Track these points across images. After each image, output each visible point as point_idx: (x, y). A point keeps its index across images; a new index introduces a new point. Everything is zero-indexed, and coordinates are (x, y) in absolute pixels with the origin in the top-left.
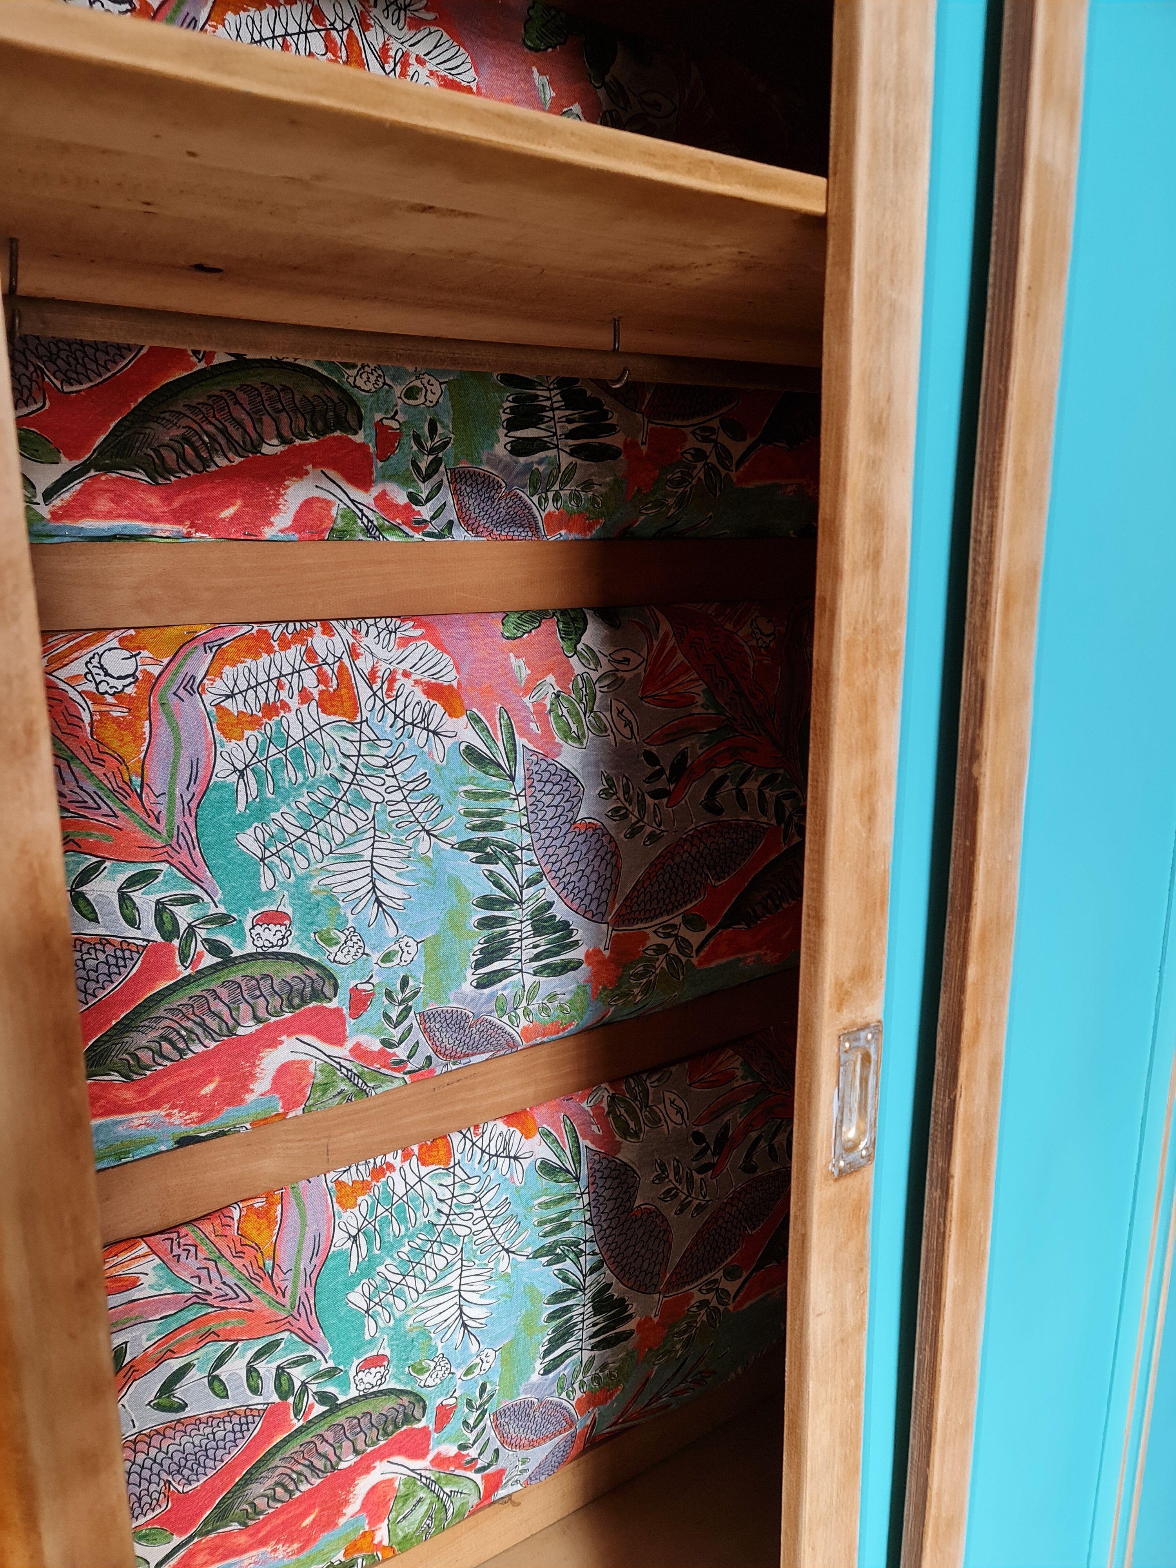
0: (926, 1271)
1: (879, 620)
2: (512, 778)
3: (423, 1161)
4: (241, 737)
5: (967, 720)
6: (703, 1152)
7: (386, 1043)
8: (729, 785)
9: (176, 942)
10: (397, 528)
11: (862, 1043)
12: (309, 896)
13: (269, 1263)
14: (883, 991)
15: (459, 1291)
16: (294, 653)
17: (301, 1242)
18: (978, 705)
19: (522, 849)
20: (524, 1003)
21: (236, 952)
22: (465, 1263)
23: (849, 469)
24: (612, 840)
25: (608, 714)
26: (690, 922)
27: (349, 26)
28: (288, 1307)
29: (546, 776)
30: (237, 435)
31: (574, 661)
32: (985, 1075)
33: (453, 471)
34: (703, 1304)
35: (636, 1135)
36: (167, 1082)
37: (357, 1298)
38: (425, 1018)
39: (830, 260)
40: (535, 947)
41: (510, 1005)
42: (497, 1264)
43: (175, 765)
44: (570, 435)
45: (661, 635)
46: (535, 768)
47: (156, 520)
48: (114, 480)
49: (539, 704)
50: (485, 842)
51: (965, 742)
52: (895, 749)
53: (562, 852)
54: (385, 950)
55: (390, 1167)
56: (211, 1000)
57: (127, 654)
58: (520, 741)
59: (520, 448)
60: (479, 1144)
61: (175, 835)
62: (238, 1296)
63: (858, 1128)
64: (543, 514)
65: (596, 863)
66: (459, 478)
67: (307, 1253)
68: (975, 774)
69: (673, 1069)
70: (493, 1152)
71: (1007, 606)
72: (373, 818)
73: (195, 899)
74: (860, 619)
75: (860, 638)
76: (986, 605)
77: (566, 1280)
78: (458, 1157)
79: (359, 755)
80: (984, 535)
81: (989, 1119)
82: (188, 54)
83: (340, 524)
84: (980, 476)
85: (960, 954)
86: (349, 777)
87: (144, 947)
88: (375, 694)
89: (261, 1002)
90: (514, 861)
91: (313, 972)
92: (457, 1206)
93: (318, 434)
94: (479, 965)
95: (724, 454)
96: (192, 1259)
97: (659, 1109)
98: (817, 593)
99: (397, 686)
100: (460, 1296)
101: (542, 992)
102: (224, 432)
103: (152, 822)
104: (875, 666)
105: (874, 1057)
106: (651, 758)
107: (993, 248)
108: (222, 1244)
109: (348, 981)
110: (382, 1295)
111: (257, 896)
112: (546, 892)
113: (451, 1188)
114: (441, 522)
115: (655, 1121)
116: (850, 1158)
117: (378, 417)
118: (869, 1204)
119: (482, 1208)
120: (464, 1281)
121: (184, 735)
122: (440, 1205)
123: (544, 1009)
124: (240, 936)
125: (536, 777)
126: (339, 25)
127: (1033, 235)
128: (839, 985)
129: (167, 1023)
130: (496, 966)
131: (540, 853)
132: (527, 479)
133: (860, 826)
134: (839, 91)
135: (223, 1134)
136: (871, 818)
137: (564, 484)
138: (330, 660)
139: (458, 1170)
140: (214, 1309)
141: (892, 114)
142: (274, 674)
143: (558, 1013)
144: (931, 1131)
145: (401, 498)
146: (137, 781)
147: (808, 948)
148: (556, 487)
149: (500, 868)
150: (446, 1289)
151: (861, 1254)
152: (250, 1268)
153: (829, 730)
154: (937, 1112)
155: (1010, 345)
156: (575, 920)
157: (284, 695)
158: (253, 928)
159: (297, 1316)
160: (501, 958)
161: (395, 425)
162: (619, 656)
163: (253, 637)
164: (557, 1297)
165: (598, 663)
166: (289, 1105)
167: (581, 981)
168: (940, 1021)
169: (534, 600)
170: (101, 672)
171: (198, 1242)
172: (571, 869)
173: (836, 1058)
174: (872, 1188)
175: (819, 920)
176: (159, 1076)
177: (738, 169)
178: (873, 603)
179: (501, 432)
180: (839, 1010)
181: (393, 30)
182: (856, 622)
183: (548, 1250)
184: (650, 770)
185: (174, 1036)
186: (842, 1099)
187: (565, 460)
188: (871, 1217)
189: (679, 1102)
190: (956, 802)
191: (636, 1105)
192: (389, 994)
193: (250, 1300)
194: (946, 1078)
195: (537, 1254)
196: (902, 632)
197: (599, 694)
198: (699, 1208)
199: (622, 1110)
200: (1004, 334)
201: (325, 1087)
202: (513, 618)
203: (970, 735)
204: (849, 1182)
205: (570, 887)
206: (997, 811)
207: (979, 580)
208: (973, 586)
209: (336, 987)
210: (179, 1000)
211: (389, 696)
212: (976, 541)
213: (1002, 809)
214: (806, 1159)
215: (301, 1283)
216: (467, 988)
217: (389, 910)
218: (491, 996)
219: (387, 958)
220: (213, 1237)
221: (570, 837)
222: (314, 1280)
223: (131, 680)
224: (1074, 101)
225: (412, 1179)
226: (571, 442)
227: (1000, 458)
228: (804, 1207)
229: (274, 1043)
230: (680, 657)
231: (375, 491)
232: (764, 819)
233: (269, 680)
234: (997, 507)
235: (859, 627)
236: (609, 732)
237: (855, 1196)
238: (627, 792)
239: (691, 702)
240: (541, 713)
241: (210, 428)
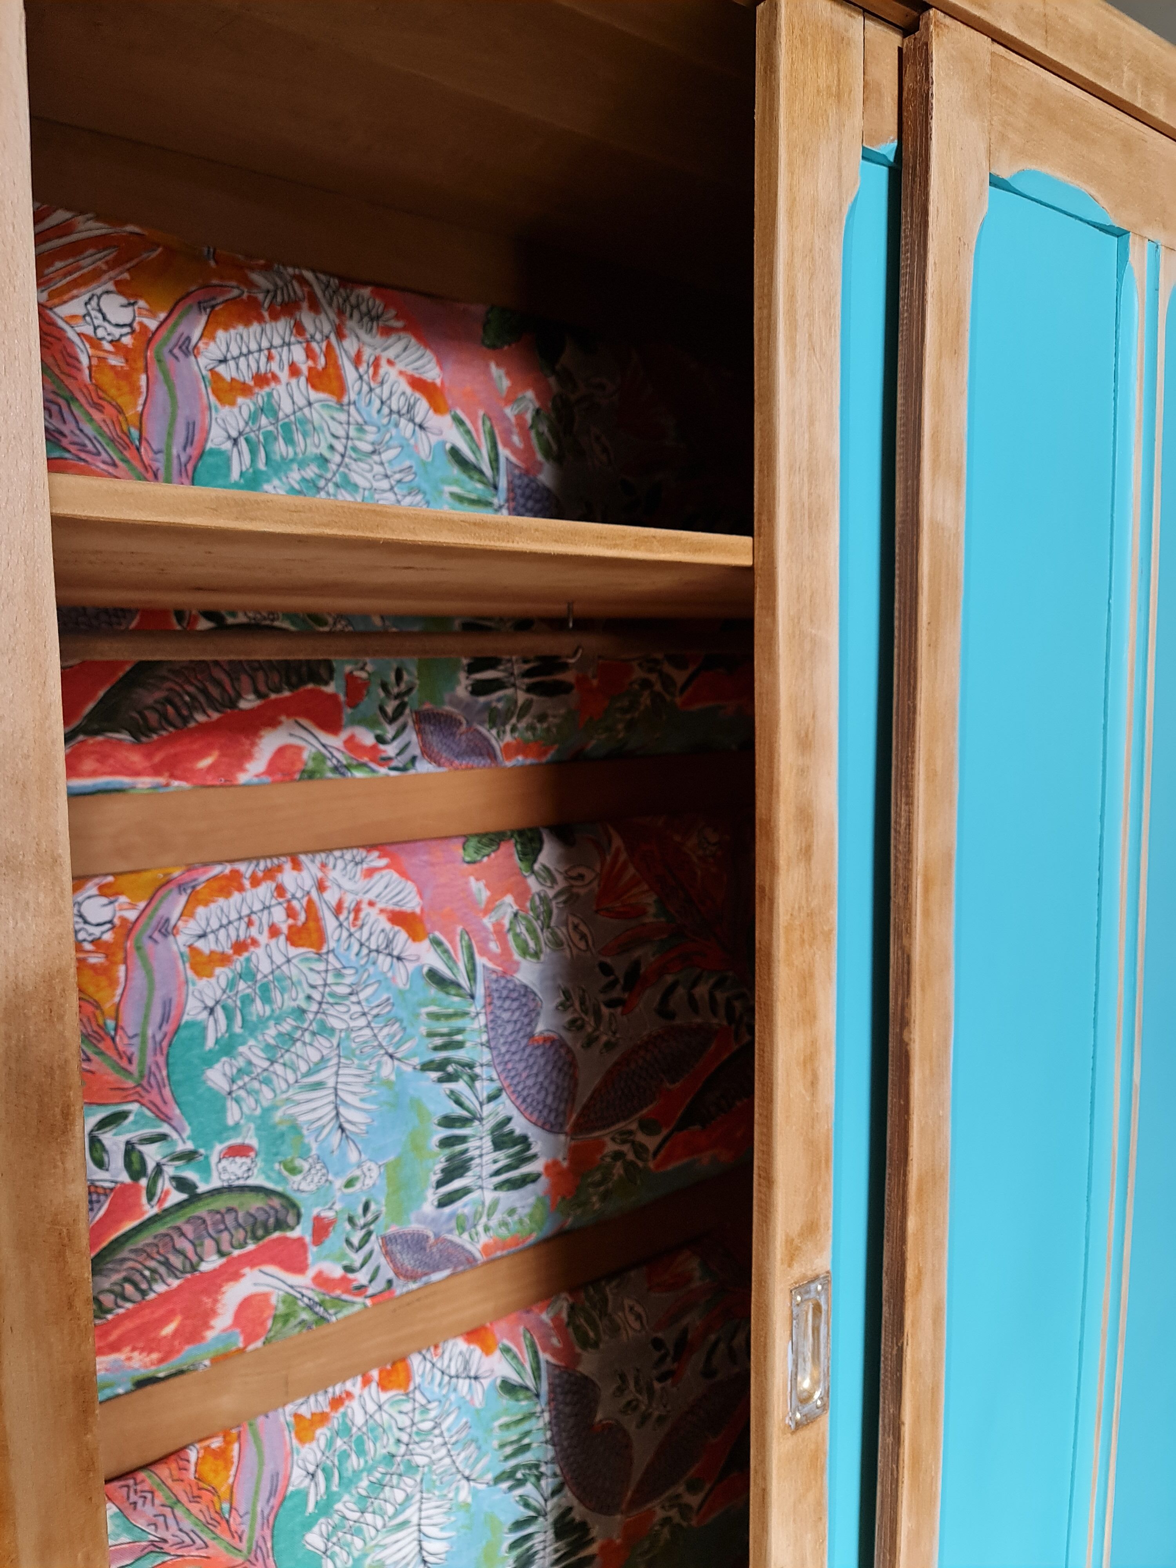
0: (882, 1516)
1: (812, 905)
2: (472, 997)
3: (383, 1386)
4: (210, 975)
5: (897, 988)
6: (662, 1359)
7: (348, 1269)
8: (681, 991)
9: (144, 1182)
10: (364, 765)
11: (813, 1294)
12: (274, 1127)
13: (226, 1506)
14: (831, 1242)
15: (419, 1525)
16: (265, 890)
17: (258, 1483)
18: (905, 977)
19: (482, 1065)
20: (484, 1219)
21: (202, 1188)
22: (425, 1495)
23: (781, 779)
24: (569, 1051)
25: (564, 929)
26: (647, 1127)
27: (327, 337)
28: (245, 1551)
29: (505, 993)
30: (215, 692)
31: (532, 881)
32: (929, 1322)
33: (417, 713)
34: (667, 1521)
35: (596, 1345)
36: (129, 1325)
37: (314, 1539)
38: (387, 1241)
39: (757, 605)
40: (495, 1162)
41: (471, 1221)
42: (457, 1494)
43: (148, 1007)
44: (527, 674)
45: (613, 850)
46: (494, 986)
47: (137, 774)
48: (100, 743)
49: (498, 925)
50: (447, 1062)
51: (896, 1010)
52: (833, 1018)
53: (522, 1065)
54: (349, 1175)
55: (349, 1395)
56: (176, 1237)
57: (105, 900)
58: (480, 960)
59: (479, 689)
60: (439, 1365)
61: (146, 1075)
62: (194, 1542)
63: (812, 1379)
64: (502, 744)
65: (554, 1074)
66: (423, 719)
67: (264, 1494)
68: (906, 1039)
69: (633, 1274)
70: (453, 1373)
71: (926, 890)
72: (338, 1045)
73: (163, 1137)
74: (796, 906)
75: (797, 923)
76: (907, 888)
77: (527, 1505)
78: (418, 1380)
79: (325, 985)
80: (903, 827)
81: (935, 1364)
82: (216, 509)
83: (311, 765)
84: (897, 775)
85: (900, 1207)
86: (314, 1007)
87: (112, 1189)
88: (341, 925)
89: (225, 1236)
90: (474, 1078)
91: (276, 1202)
92: (417, 1434)
93: (292, 687)
94: (440, 1184)
95: (667, 682)
96: (148, 1506)
97: (619, 1317)
98: (757, 882)
99: (362, 915)
100: (420, 1531)
101: (502, 1207)
102: (204, 691)
103: (124, 1063)
104: (811, 946)
105: (824, 1307)
106: (606, 969)
107: (897, 587)
108: (178, 1488)
109: (311, 1211)
110: (340, 1534)
111: (223, 1131)
112: (506, 1107)
113: (411, 1415)
114: (407, 756)
115: (615, 1330)
116: (806, 1409)
117: (348, 668)
118: (825, 1454)
119: (441, 1435)
120: (424, 1514)
121: (157, 977)
122: (398, 1434)
123: (504, 1224)
124: (205, 1170)
125: (496, 995)
126: (318, 336)
127: (930, 580)
128: (789, 1241)
129: (130, 1264)
130: (456, 1184)
131: (500, 1069)
132: (486, 716)
133: (804, 1092)
134: (760, 471)
135: (181, 1372)
136: (813, 1083)
137: (520, 718)
138: (299, 894)
139: (418, 1396)
140: (169, 1558)
141: (806, 488)
142: (245, 911)
143: (518, 1227)
144: (882, 1377)
145: (367, 738)
146: (111, 1024)
147: (760, 1207)
148: (514, 720)
149: (460, 1086)
150: (405, 1524)
151: (819, 1503)
152: (206, 1513)
153: (772, 1006)
154: (886, 1359)
155: (915, 670)
156: (535, 1134)
157: (254, 931)
158: (220, 1161)
159: (253, 1560)
160: (461, 1175)
161: (363, 675)
162: (574, 873)
163: (225, 877)
164: (518, 1525)
165: (554, 881)
166: (249, 1339)
167: (541, 1193)
168: (884, 1269)
169: (493, 822)
170: (80, 920)
171: (155, 1487)
172: (530, 1082)
173: (789, 1313)
174: (828, 1435)
175: (769, 1181)
176: (120, 1319)
177: (678, 540)
178: (807, 891)
179: (462, 675)
180: (790, 1265)
181: (365, 337)
182: (793, 908)
183: (510, 1475)
184: (604, 980)
185: (137, 1277)
186: (796, 1352)
187: (522, 697)
188: (827, 1466)
189: (638, 1309)
190: (890, 1063)
191: (595, 1314)
192: (351, 1220)
193: (207, 1546)
194: (893, 1326)
195: (498, 1480)
196: (834, 913)
197: (555, 911)
198: (661, 1419)
199: (582, 1320)
200: (910, 659)
201: (286, 1318)
202: (473, 842)
203: (899, 1003)
204: (806, 1433)
205: (529, 1100)
206: (927, 1072)
207: (900, 865)
208: (895, 870)
209: (299, 1216)
210: (145, 1239)
211: (354, 925)
212: (895, 830)
213: (931, 1069)
214: (764, 1413)
215: (258, 1527)
216: (428, 1206)
217: (352, 1137)
218: (452, 1216)
219: (349, 1184)
220: (169, 1482)
221: (528, 1051)
222: (271, 1522)
223: (108, 926)
224: (959, 470)
225: (371, 1407)
226: (527, 681)
227: (913, 763)
228: (764, 1461)
229: (236, 1276)
230: (631, 871)
231: (344, 735)
232: (715, 1021)
233: (240, 918)
234: (912, 804)
235: (795, 913)
236: (565, 946)
237: (813, 1447)
238: (582, 1003)
239: (644, 913)
240: (500, 933)
241: (191, 689)
